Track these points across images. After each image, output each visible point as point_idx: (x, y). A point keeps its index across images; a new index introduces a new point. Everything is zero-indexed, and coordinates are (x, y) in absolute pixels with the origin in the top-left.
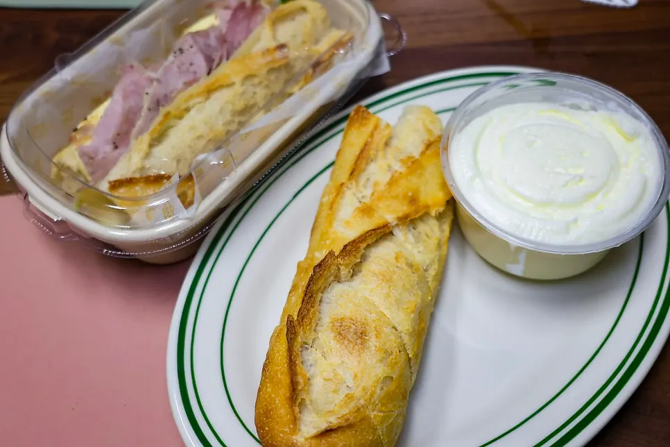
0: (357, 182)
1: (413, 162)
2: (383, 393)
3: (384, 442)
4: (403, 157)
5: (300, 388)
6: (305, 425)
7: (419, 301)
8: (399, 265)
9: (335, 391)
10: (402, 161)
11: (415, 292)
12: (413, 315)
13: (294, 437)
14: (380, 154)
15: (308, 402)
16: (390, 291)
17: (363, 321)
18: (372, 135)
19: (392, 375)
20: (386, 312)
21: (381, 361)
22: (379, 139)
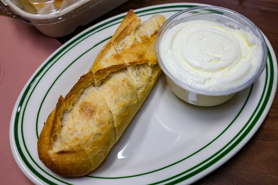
0: (118, 43)
1: (146, 39)
2: (94, 140)
3: (91, 163)
4: (142, 36)
5: (55, 129)
6: (55, 147)
7: (128, 102)
8: (123, 84)
9: (72, 135)
10: (141, 37)
11: (127, 98)
12: (122, 108)
13: (49, 151)
14: (133, 33)
15: (58, 136)
16: (114, 95)
17: (95, 105)
18: (130, 23)
19: (101, 133)
20: (109, 104)
21: (98, 125)
22: (134, 25)
